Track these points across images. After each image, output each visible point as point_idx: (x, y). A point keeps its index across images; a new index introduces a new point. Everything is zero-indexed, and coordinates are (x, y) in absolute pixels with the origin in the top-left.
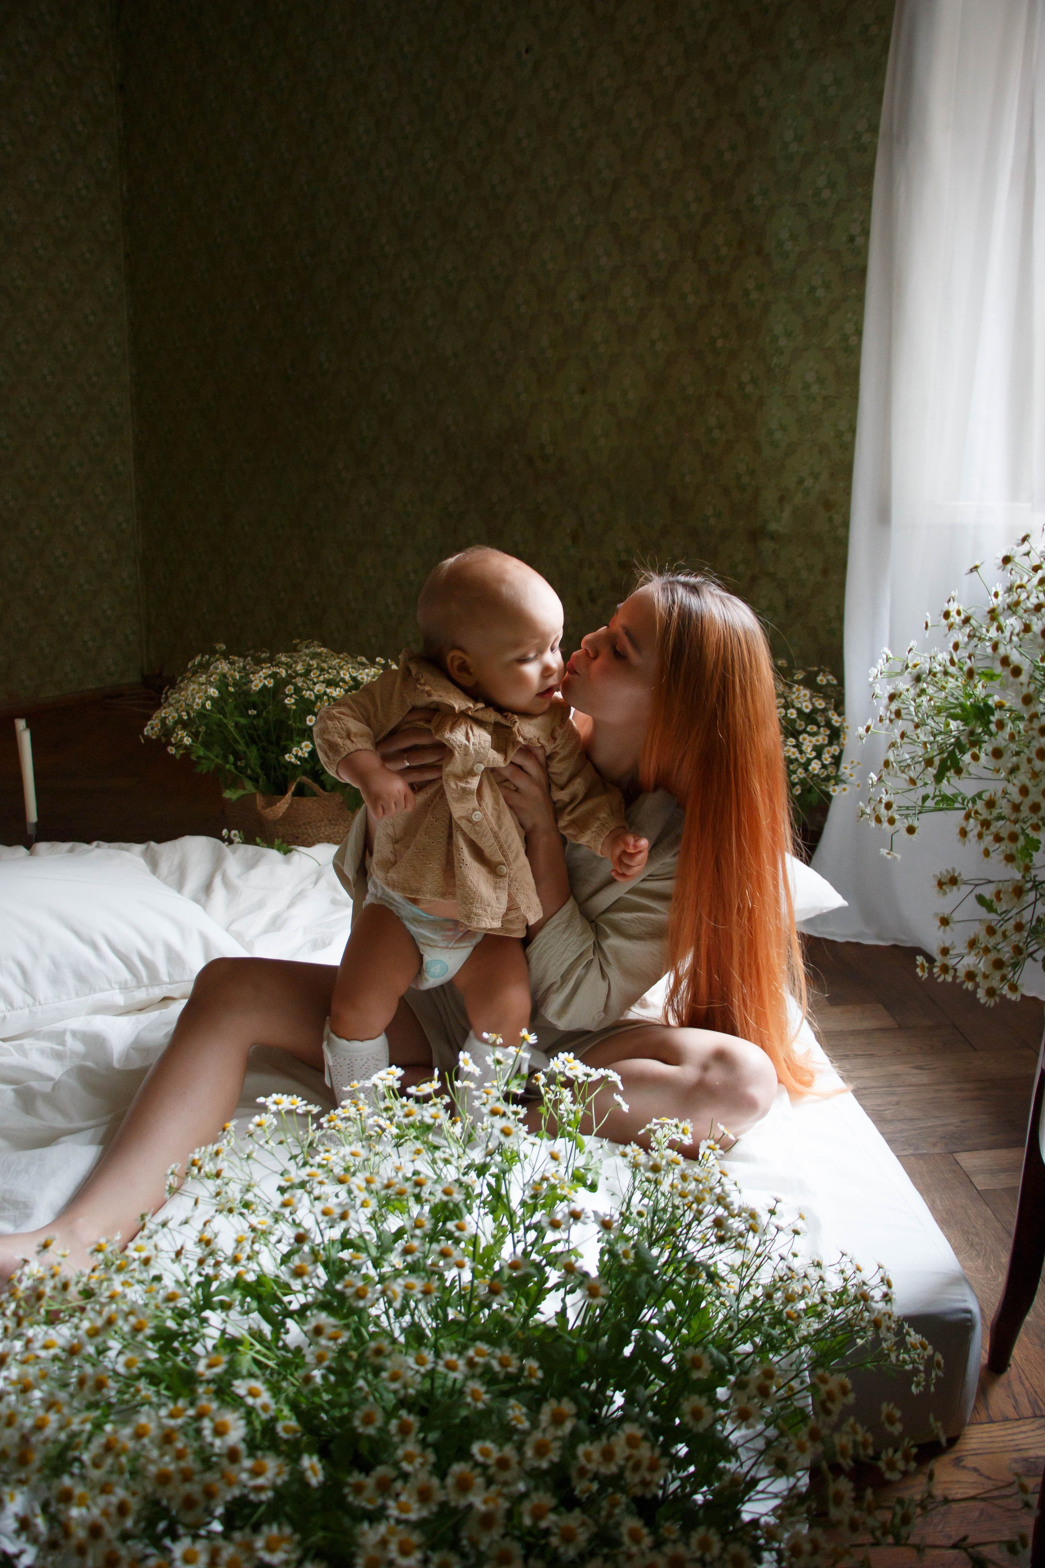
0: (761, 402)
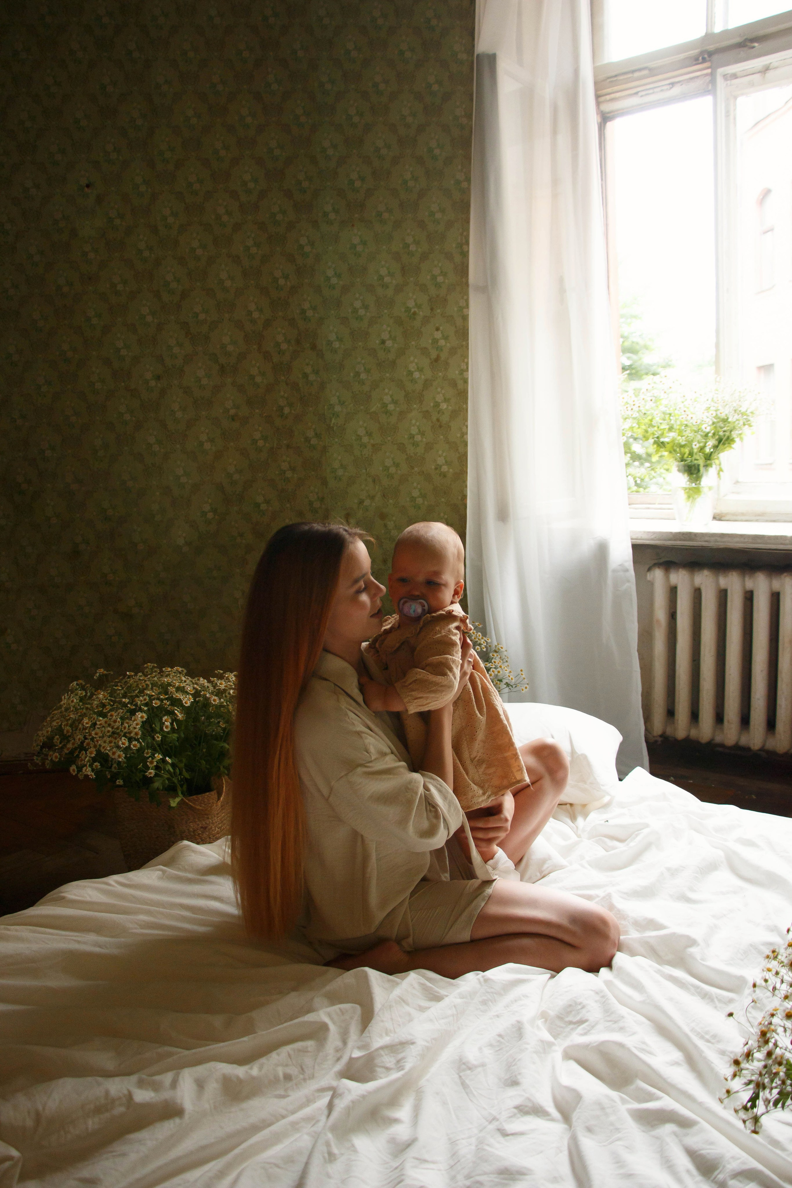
0: (325, 449)
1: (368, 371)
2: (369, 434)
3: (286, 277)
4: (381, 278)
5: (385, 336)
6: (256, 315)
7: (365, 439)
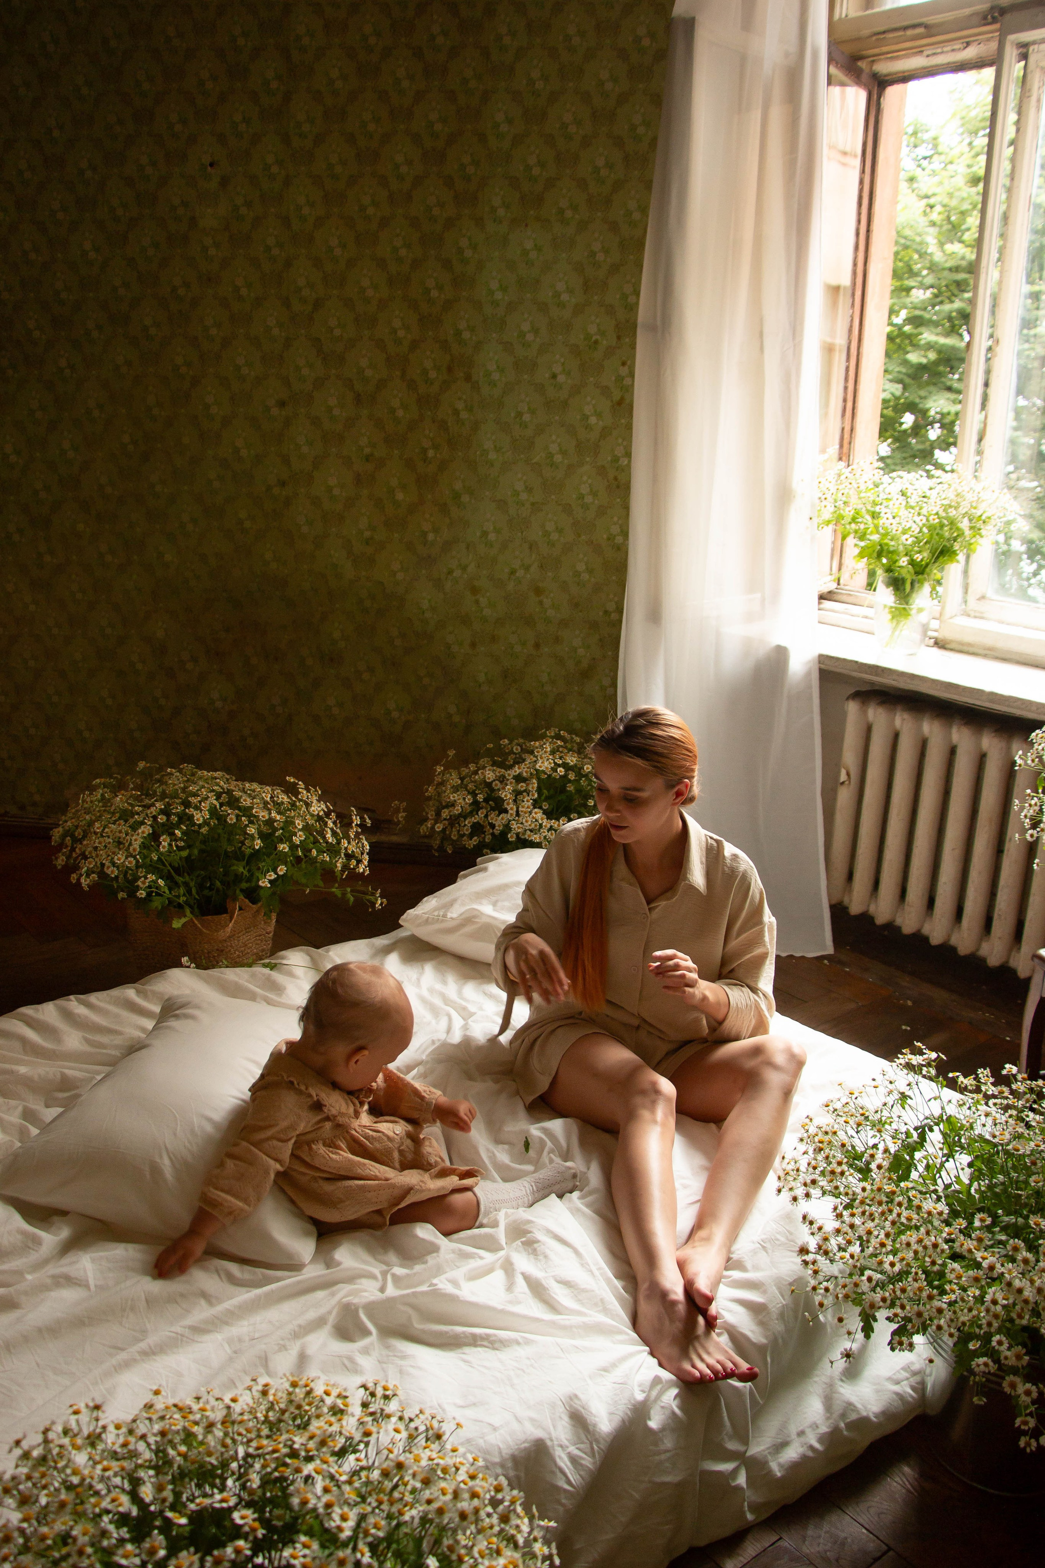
1: (532, 412)
2: (529, 490)
3: (440, 288)
4: (557, 295)
5: (557, 369)
6: (401, 333)
7: (524, 496)
